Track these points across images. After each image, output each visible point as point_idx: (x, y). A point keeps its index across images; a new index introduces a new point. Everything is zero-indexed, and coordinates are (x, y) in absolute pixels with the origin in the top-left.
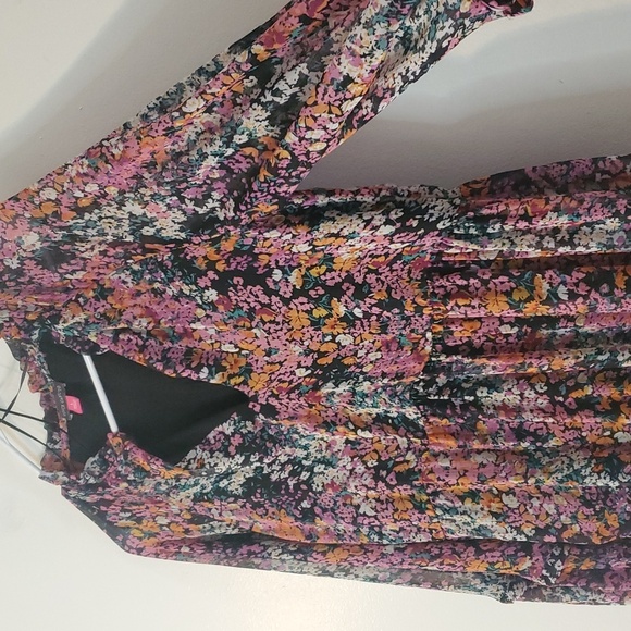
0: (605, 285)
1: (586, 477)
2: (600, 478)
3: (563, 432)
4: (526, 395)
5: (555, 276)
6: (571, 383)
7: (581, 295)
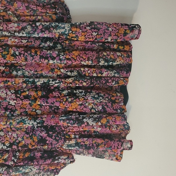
0: (29, 52)
1: (26, 121)
2: (30, 121)
3: (20, 109)
4: (8, 94)
5: (15, 49)
6: (22, 91)
7: (22, 54)
